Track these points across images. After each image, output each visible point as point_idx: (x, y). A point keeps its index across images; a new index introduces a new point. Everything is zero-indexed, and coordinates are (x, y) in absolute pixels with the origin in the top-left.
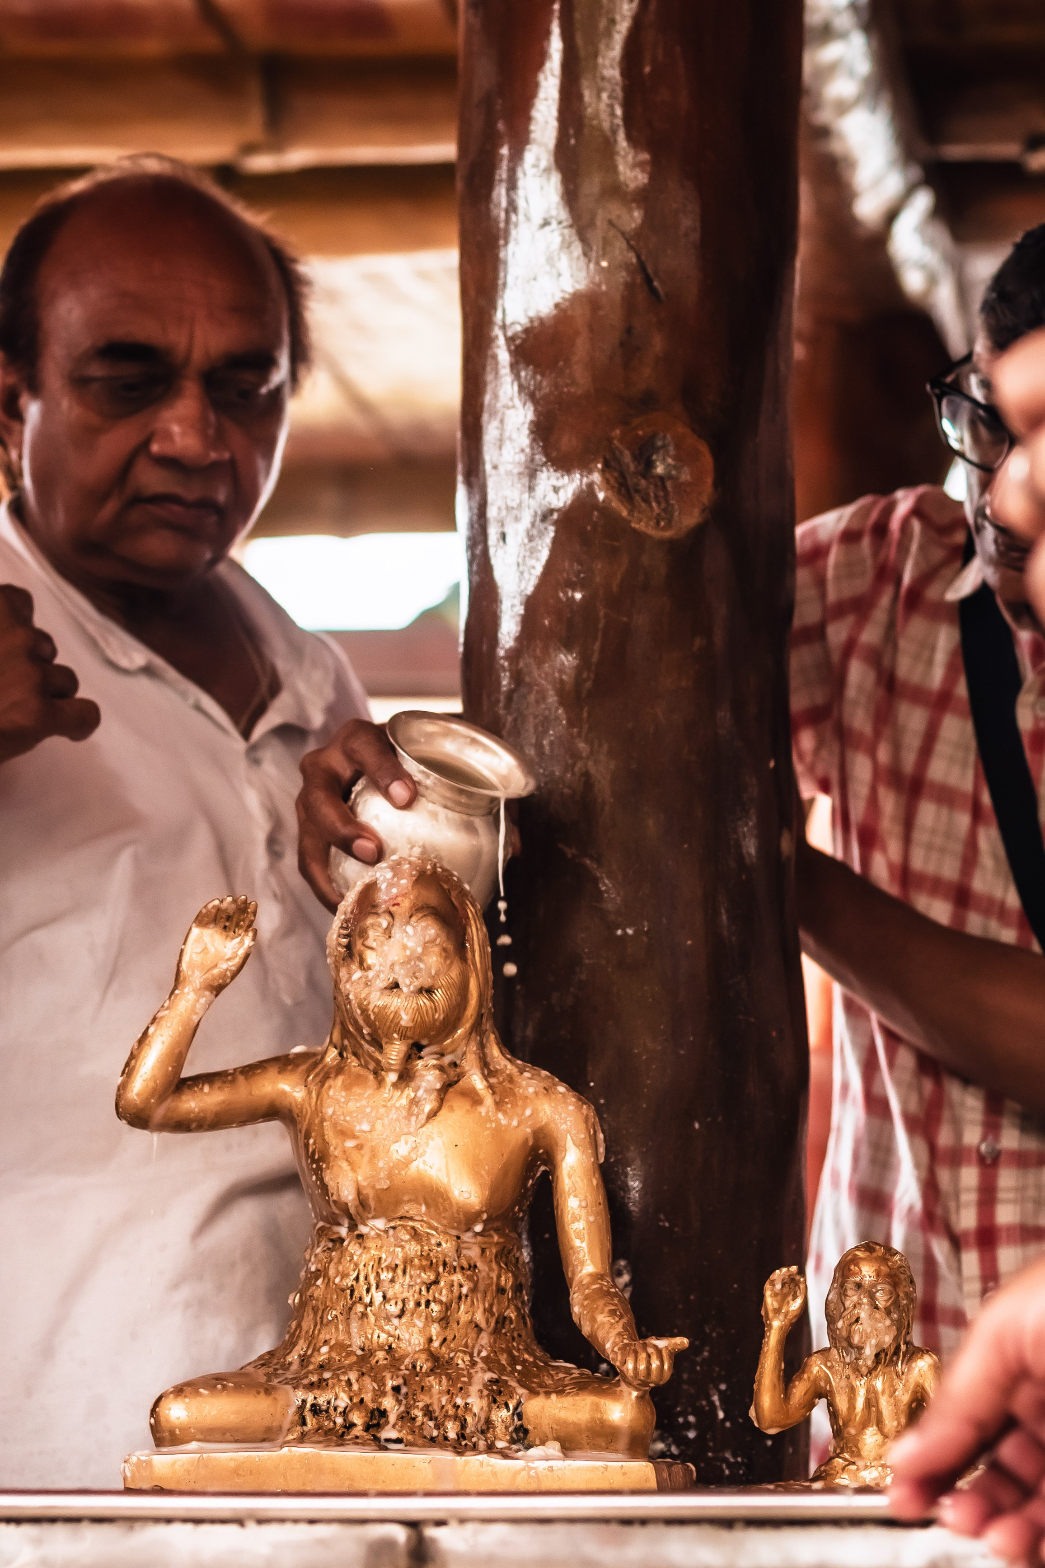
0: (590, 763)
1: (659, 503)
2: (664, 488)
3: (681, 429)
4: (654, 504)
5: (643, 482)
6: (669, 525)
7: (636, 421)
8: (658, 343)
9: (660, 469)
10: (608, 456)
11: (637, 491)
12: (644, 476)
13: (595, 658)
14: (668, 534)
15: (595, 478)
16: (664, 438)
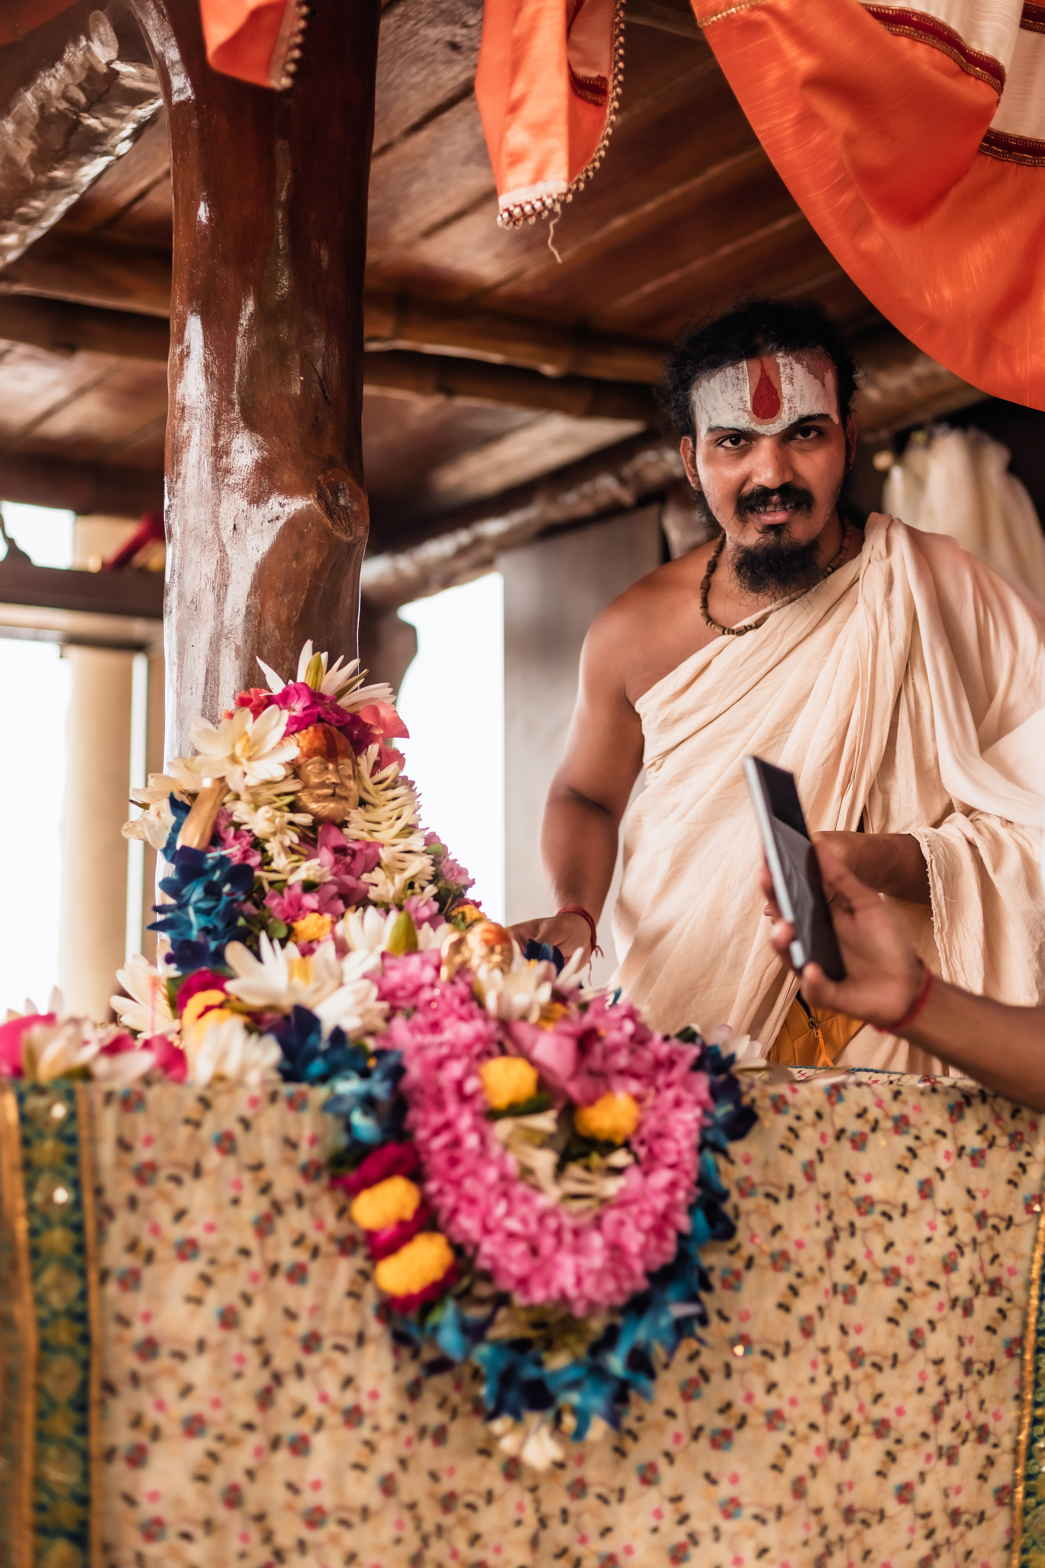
1: (345, 521)
2: (347, 513)
3: (349, 480)
4: (343, 522)
5: (337, 509)
6: (351, 535)
7: (330, 472)
8: (331, 428)
9: (342, 502)
10: (318, 490)
11: (334, 513)
12: (336, 505)
13: (302, 604)
14: (349, 539)
15: (312, 502)
16: (343, 484)
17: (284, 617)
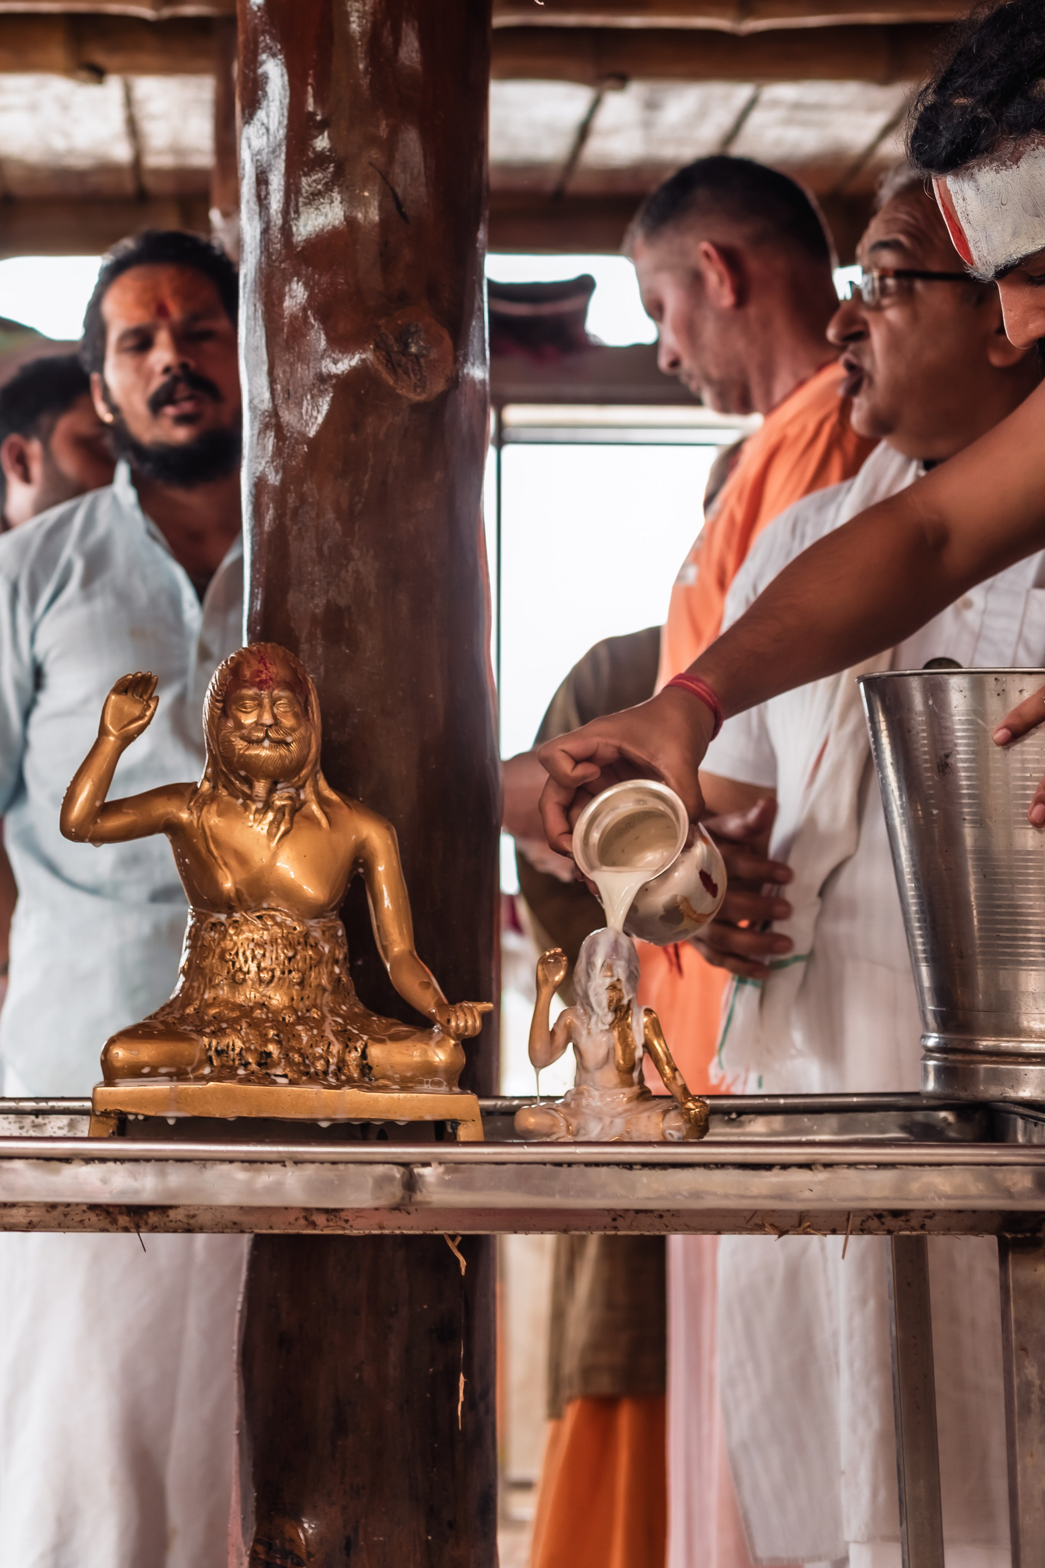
0: (360, 564)
1: (415, 375)
2: (418, 363)
3: (428, 320)
4: (412, 376)
5: (403, 359)
6: (423, 392)
7: (396, 314)
8: (407, 254)
9: (413, 349)
10: (378, 339)
11: (398, 364)
12: (404, 354)
13: (366, 486)
14: (421, 399)
15: (368, 356)
16: (417, 326)
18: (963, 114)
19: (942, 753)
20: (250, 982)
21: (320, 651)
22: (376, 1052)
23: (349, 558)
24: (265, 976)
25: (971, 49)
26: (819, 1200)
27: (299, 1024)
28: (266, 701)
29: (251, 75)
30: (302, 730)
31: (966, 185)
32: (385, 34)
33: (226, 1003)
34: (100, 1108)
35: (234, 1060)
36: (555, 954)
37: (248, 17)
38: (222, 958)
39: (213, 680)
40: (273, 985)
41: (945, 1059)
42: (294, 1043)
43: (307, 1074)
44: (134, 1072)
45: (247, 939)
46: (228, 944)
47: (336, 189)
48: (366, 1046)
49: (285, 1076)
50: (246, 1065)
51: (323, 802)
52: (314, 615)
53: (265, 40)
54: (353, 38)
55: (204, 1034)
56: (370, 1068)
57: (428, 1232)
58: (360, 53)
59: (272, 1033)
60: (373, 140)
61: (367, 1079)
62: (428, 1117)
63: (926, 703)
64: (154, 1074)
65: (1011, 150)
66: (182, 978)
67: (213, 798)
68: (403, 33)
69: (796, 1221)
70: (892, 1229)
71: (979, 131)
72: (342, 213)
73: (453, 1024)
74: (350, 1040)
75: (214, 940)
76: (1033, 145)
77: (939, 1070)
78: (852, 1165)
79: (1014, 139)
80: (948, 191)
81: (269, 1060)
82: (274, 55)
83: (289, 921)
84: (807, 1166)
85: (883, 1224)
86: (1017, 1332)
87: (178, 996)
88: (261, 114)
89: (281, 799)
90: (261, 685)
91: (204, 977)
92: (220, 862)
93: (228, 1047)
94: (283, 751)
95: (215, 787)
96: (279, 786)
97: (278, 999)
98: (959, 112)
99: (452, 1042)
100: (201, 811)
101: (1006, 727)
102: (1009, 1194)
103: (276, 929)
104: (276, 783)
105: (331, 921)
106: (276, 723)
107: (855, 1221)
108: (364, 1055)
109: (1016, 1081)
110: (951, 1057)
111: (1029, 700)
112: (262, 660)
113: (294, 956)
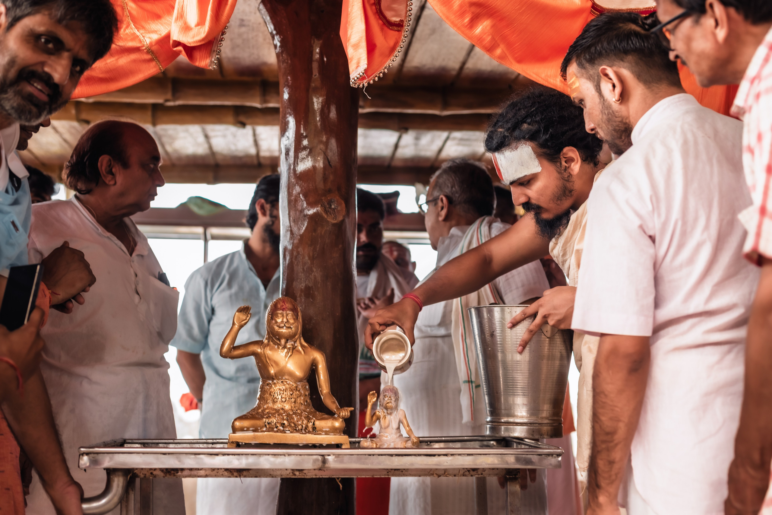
0: (316, 273)
1: (333, 215)
2: (334, 211)
3: (337, 198)
5: (330, 210)
6: (336, 220)
7: (328, 196)
8: (331, 177)
9: (333, 207)
10: (322, 203)
11: (329, 212)
12: (330, 208)
13: (318, 249)
14: (335, 222)
15: (319, 209)
16: (334, 199)
17: (311, 254)
18: (501, 134)
19: (492, 331)
20: (279, 402)
21: (303, 300)
22: (318, 423)
23: (312, 271)
24: (284, 400)
25: (504, 114)
26: (450, 465)
27: (294, 415)
28: (285, 315)
29: (284, 121)
30: (296, 324)
31: (501, 156)
32: (325, 109)
33: (272, 408)
34: (231, 441)
35: (273, 426)
36: (373, 393)
37: (283, 103)
38: (270, 394)
39: (269, 308)
40: (286, 402)
41: (492, 425)
42: (292, 420)
43: (296, 430)
44: (242, 429)
45: (278, 388)
46: (272, 390)
47: (309, 157)
48: (314, 421)
49: (289, 430)
50: (277, 427)
51: (302, 346)
52: (301, 289)
53: (288, 110)
54: (315, 110)
55: (264, 418)
56: (316, 428)
57: (330, 477)
58: (318, 114)
59: (285, 417)
60: (321, 142)
61: (314, 431)
62: (333, 443)
63: (487, 315)
64: (248, 430)
65: (515, 145)
66: (258, 401)
67: (268, 345)
68: (331, 109)
69: (443, 472)
70: (472, 475)
71: (505, 139)
72: (311, 164)
73: (341, 414)
74: (309, 419)
75: (268, 389)
76: (521, 144)
77: (490, 428)
78: (460, 455)
79: (516, 142)
80: (496, 157)
81: (284, 426)
82: (291, 115)
83: (291, 383)
84: (446, 455)
85: (470, 473)
86: (510, 505)
87: (256, 406)
88: (287, 134)
89: (289, 345)
90: (283, 310)
91: (265, 400)
92: (270, 365)
93: (271, 422)
94: (290, 330)
95: (269, 342)
96: (289, 341)
97: (287, 407)
98: (500, 133)
99: (341, 420)
100: (264, 349)
101: (511, 323)
102: (507, 463)
103: (287, 386)
104: (287, 340)
105: (304, 383)
106: (288, 321)
107: (461, 472)
108: (314, 424)
109: (514, 431)
110: (494, 424)
111: (518, 315)
112: (284, 302)
113: (293, 394)
